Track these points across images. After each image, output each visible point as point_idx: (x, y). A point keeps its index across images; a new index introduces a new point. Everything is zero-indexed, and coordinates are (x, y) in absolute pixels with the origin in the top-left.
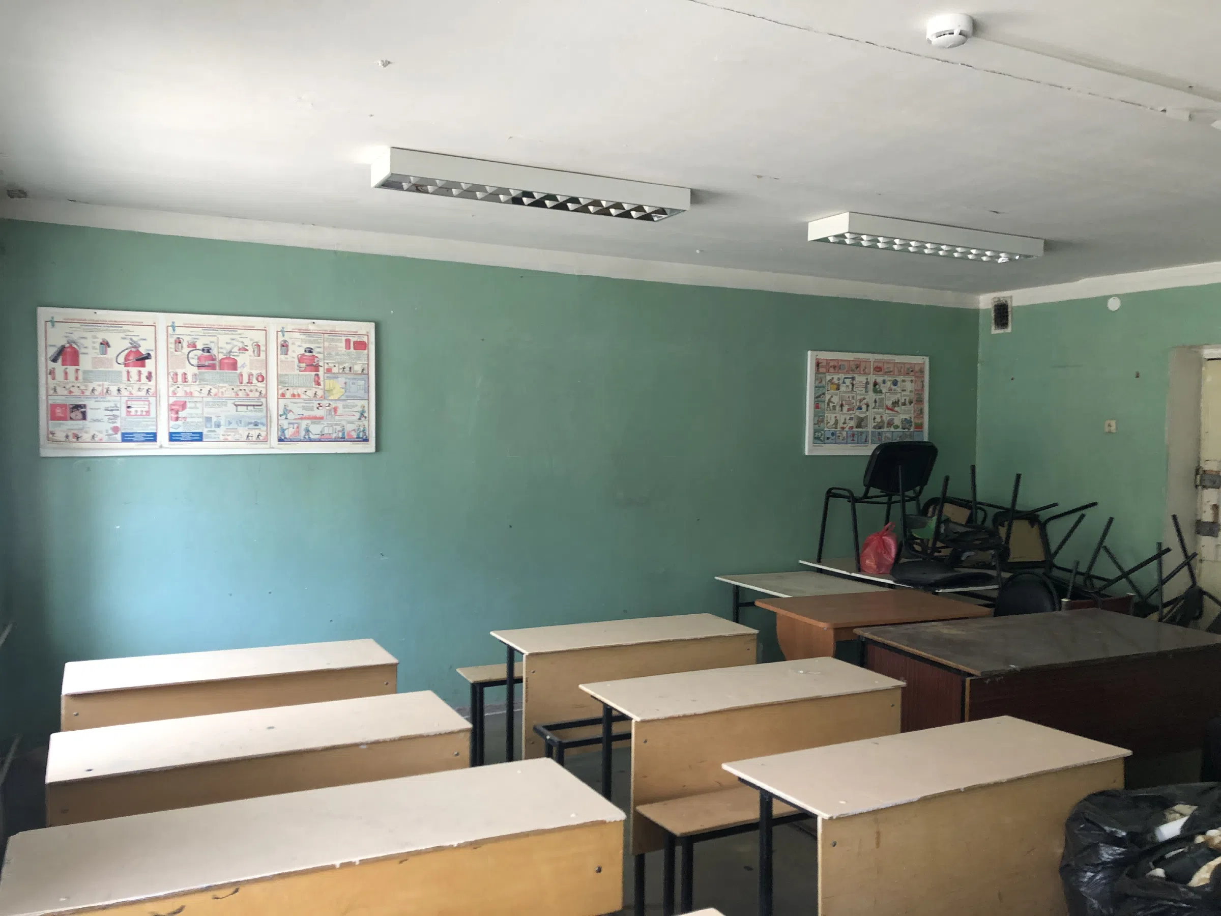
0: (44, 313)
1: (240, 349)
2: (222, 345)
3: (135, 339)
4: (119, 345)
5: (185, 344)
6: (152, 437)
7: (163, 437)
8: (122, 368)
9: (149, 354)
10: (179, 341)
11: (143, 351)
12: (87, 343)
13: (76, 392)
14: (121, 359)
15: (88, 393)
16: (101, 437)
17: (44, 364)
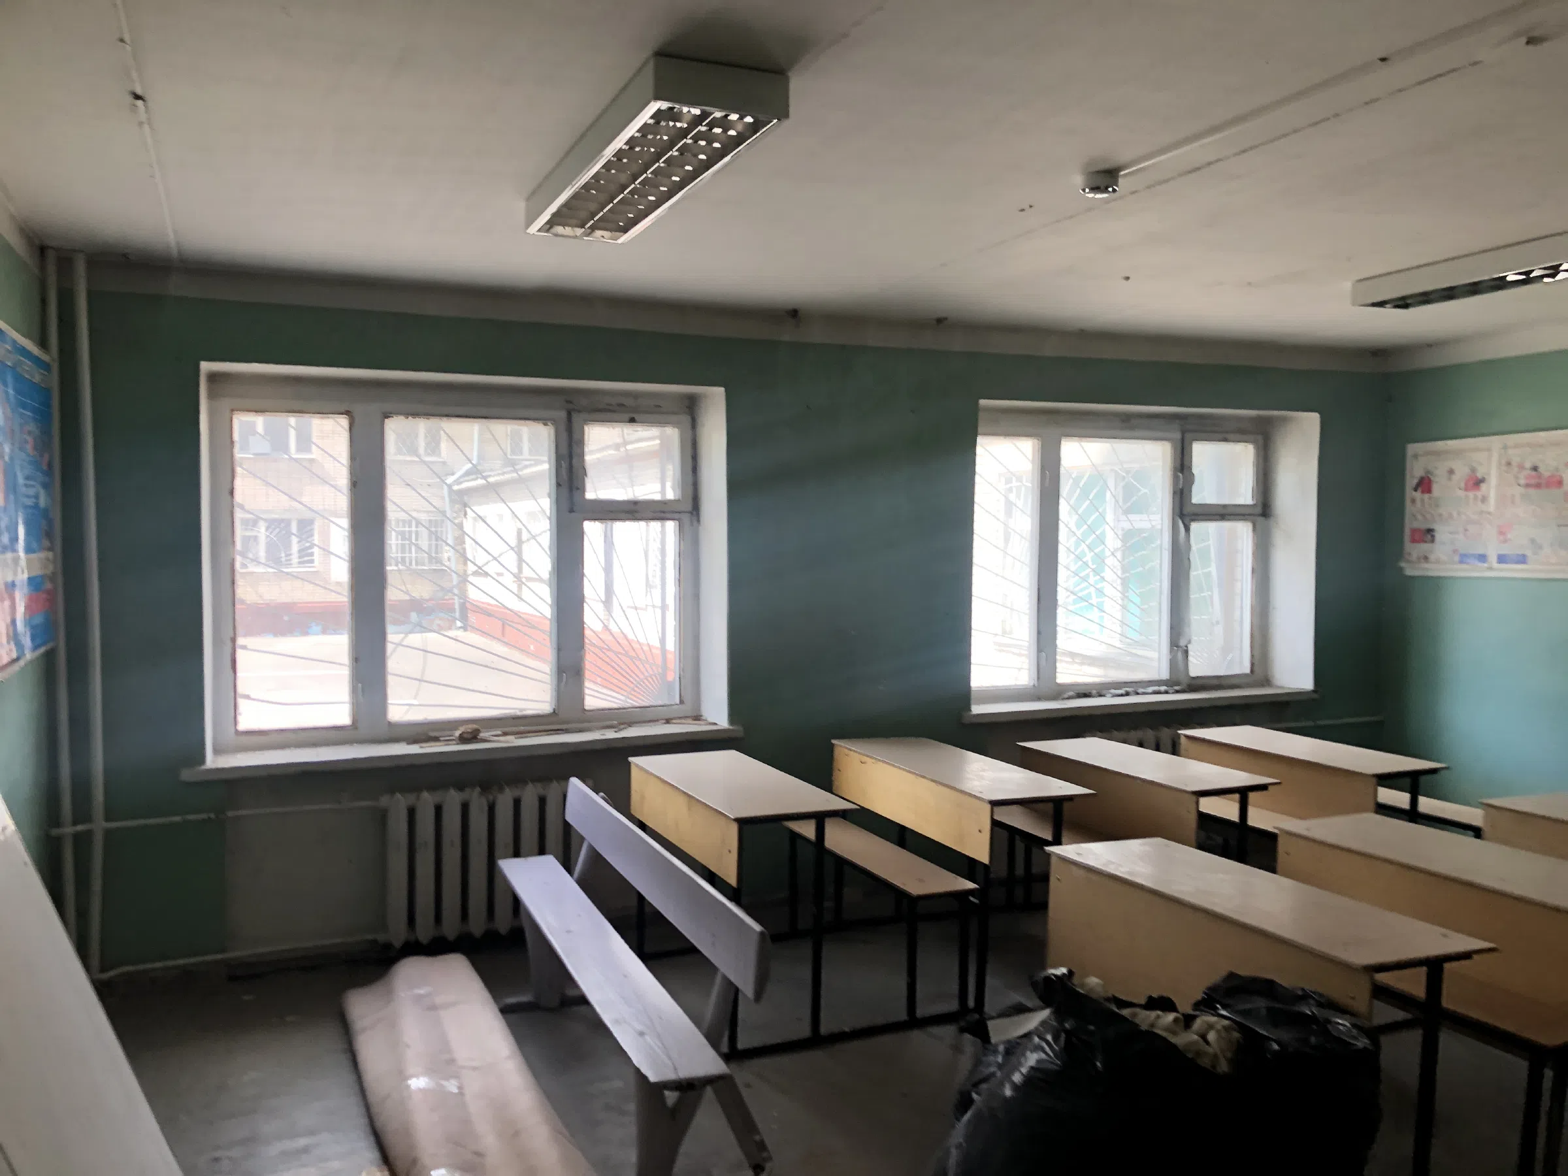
0: (1411, 449)
2: (1549, 462)
3: (1473, 464)
4: (1462, 471)
5: (1515, 465)
6: (1483, 558)
7: (1492, 559)
9: (1484, 478)
10: (1509, 464)
11: (1479, 475)
13: (1429, 518)
14: (1463, 485)
15: (1437, 518)
16: (1443, 558)
17: (1409, 493)
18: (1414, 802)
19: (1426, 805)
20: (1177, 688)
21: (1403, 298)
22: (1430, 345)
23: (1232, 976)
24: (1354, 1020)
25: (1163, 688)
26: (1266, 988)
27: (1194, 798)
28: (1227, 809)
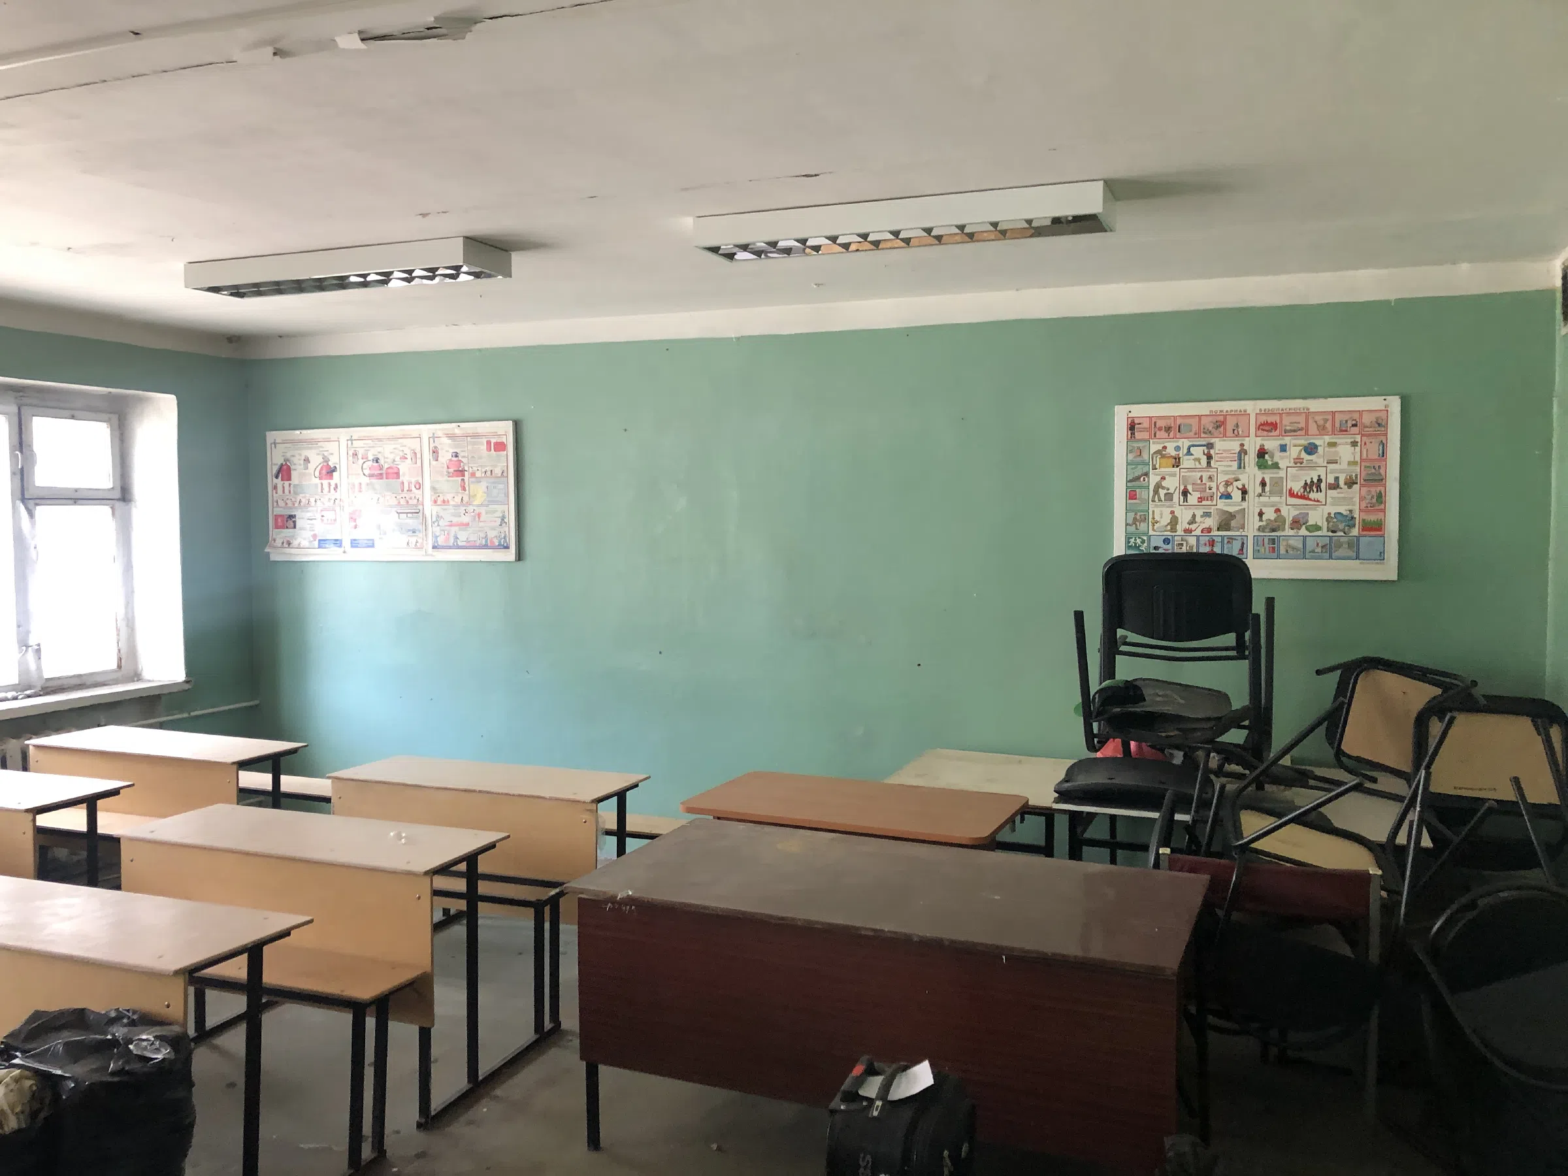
0: (271, 436)
1: (400, 458)
2: (389, 454)
3: (326, 454)
4: (316, 461)
5: (360, 456)
6: (338, 543)
7: (346, 543)
8: (317, 481)
9: (335, 467)
10: (355, 455)
11: (332, 464)
12: (295, 460)
13: (290, 504)
14: (317, 474)
15: (296, 505)
16: (305, 543)
17: (271, 481)
18: (276, 782)
19: (289, 783)
20: (28, 692)
21: (236, 287)
22: (282, 337)
23: (37, 1015)
25: (10, 695)
27: (30, 816)
28: (74, 820)
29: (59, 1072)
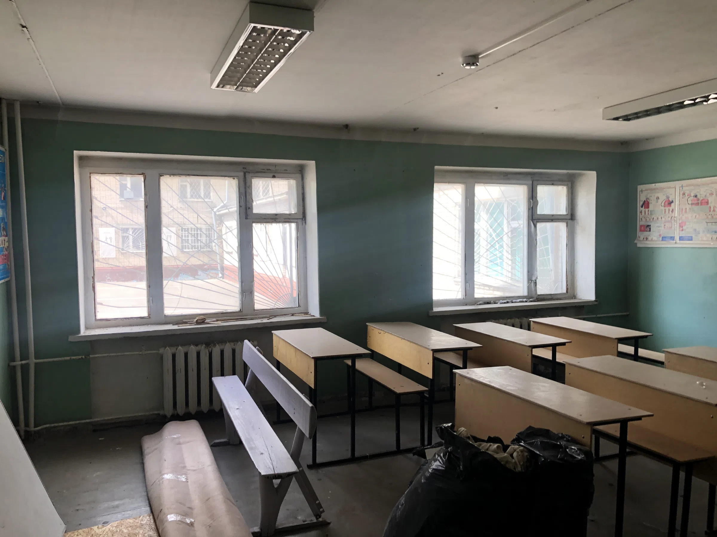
0: (640, 188)
1: (710, 194)
2: (702, 193)
3: (668, 195)
4: (662, 198)
5: (686, 195)
6: (672, 238)
7: (677, 238)
8: (663, 208)
9: (673, 201)
10: (684, 194)
11: (671, 200)
12: (652, 198)
13: (648, 219)
14: (663, 204)
15: (652, 220)
16: (655, 238)
17: (639, 209)
18: (636, 351)
20: (531, 300)
21: (627, 116)
22: (647, 139)
23: (530, 427)
24: (579, 447)
25: (524, 300)
26: (546, 433)
27: (530, 349)
28: (547, 354)
29: (538, 453)
